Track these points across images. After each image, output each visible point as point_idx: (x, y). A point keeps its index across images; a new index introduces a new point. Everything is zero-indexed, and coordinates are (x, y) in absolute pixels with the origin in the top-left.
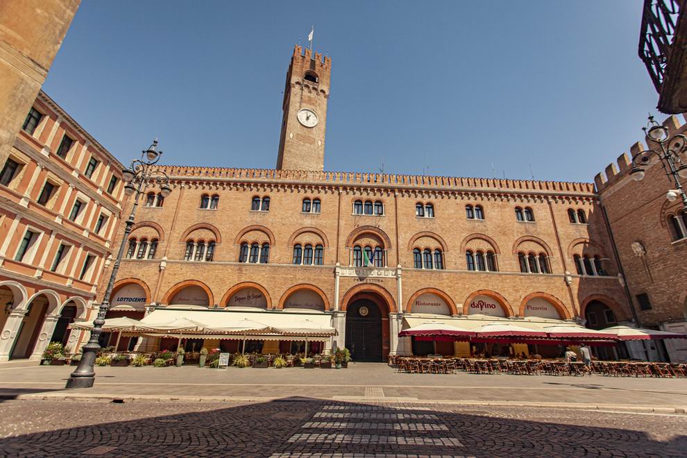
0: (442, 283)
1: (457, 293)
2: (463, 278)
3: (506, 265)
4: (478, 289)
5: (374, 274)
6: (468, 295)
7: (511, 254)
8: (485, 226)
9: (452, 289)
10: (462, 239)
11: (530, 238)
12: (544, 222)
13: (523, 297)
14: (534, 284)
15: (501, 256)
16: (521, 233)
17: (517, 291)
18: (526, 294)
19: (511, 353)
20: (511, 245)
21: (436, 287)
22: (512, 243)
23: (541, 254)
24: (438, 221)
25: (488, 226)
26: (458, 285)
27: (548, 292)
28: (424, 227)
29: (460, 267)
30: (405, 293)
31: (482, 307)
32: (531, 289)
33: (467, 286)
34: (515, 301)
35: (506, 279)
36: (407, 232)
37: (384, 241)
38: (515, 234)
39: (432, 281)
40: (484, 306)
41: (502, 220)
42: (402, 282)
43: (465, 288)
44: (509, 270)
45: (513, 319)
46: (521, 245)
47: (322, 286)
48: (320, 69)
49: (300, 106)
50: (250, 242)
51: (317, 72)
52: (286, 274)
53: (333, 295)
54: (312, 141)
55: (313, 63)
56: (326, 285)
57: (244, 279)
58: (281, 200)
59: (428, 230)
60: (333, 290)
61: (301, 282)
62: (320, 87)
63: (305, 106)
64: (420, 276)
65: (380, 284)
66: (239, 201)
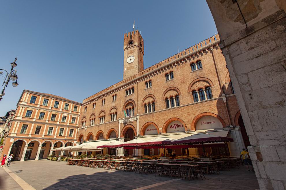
0: (154, 119)
1: (160, 122)
2: (163, 114)
3: (184, 101)
4: (169, 118)
5: (130, 120)
6: (164, 123)
7: (187, 93)
8: (174, 82)
9: (158, 120)
10: (163, 93)
11: (198, 80)
12: (208, 65)
13: (193, 118)
14: (200, 109)
15: (182, 96)
16: (193, 78)
17: (190, 115)
18: (195, 116)
19: (187, 153)
20: (187, 88)
21: (152, 121)
22: (188, 86)
23: (206, 88)
24: (153, 88)
25: (175, 81)
26: (160, 118)
27: (210, 111)
28: (147, 93)
29: (161, 108)
30: (140, 126)
31: (175, 127)
32: (198, 112)
33: (164, 118)
34: (189, 121)
35: (183, 109)
36: (141, 98)
37: (134, 105)
38: (190, 80)
39: (150, 118)
40: (177, 127)
41: (182, 75)
42: (139, 121)
43: (163, 119)
44: (186, 103)
45: (187, 132)
46: (193, 86)
47: (116, 128)
48: (134, 37)
49: (128, 56)
50: (101, 116)
51: (133, 39)
52: (108, 126)
53: (119, 131)
54: (133, 68)
55: (131, 36)
56: (117, 128)
57: (99, 130)
58: (107, 99)
59: (149, 94)
60: (118, 129)
61: (111, 128)
62: (134, 44)
63: (129, 55)
64: (145, 117)
65: (132, 124)
66: (99, 103)
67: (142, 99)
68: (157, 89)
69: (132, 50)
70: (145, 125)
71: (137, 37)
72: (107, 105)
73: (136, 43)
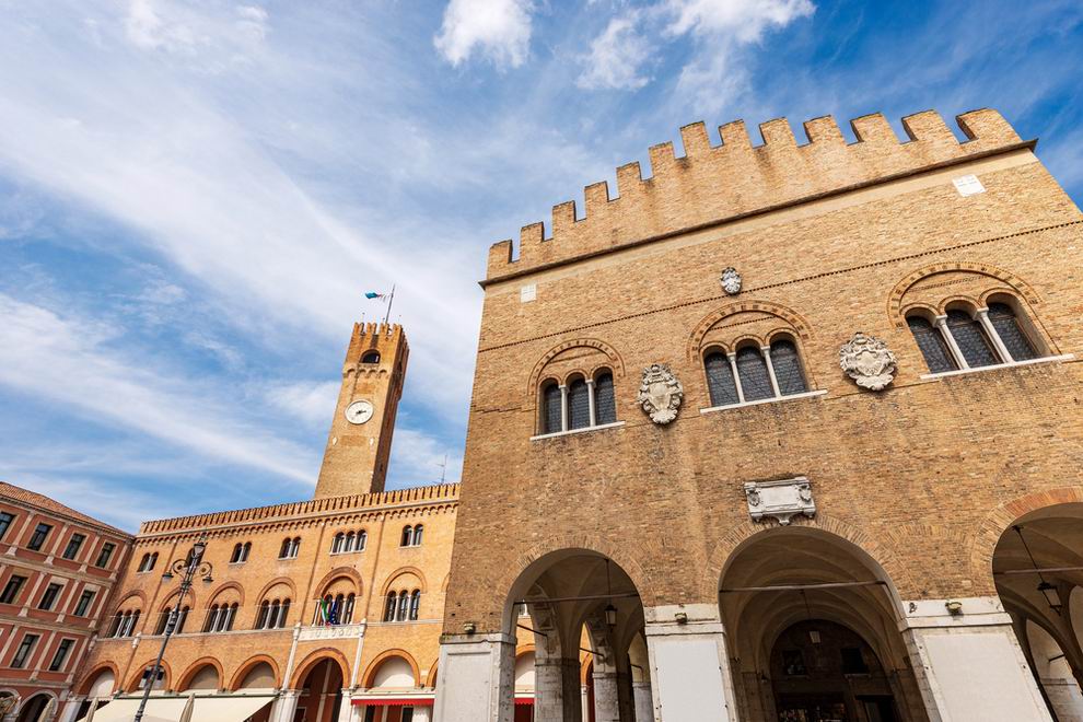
0: (410, 640)
21: (403, 648)
28: (406, 561)
30: (365, 659)
36: (385, 570)
37: (357, 586)
39: (399, 638)
42: (365, 643)
47: (278, 657)
48: (384, 342)
49: (352, 400)
50: (221, 605)
51: (379, 349)
52: (245, 643)
53: (286, 667)
54: (361, 441)
55: (375, 338)
56: (281, 655)
57: (203, 655)
58: (261, 546)
59: (409, 564)
60: (286, 661)
61: (257, 652)
62: (381, 368)
63: (358, 397)
64: (387, 632)
65: (340, 648)
66: (222, 554)
67: (386, 575)
68: (434, 556)
69: (369, 381)
70: (381, 658)
71: (394, 346)
72: (255, 566)
73: (387, 365)
